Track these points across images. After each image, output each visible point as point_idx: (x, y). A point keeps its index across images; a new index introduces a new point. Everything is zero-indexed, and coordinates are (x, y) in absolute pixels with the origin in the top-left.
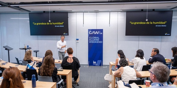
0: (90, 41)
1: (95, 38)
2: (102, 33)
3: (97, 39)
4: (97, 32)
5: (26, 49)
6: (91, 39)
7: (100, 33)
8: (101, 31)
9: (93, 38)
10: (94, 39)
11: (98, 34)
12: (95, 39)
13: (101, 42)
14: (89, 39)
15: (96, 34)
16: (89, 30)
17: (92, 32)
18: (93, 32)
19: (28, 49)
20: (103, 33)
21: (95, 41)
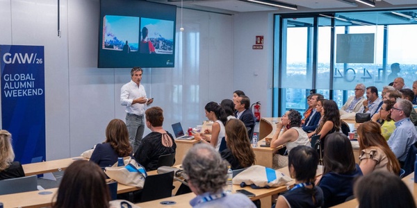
0: (7, 89)
1: (22, 77)
2: (40, 61)
3: (28, 80)
4: (26, 55)
6: (9, 82)
7: (36, 61)
8: (39, 51)
9: (17, 77)
10: (20, 81)
11: (29, 62)
12: (23, 82)
13: (40, 91)
14: (3, 83)
15: (24, 62)
16: (4, 49)
17: (12, 57)
18: (16, 54)
20: (43, 60)
21: (23, 88)
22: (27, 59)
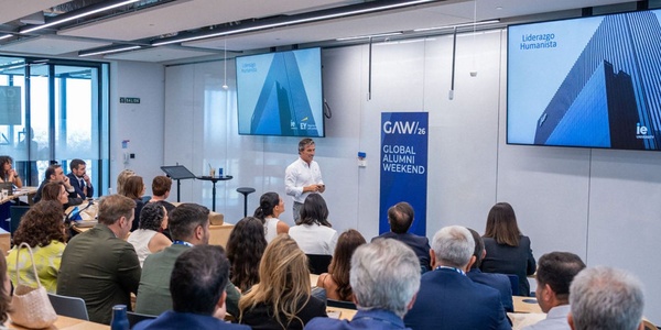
0: (386, 162)
1: (401, 149)
2: (422, 131)
3: (408, 154)
4: (408, 123)
5: (215, 181)
6: (388, 154)
7: (418, 131)
8: (421, 119)
9: (396, 149)
10: (399, 154)
11: (410, 132)
12: (402, 156)
13: (422, 170)
14: (383, 154)
15: (404, 132)
16: (385, 116)
17: (392, 126)
18: (397, 123)
19: (221, 179)
20: (427, 131)
21: (402, 163)
22: (407, 128)
